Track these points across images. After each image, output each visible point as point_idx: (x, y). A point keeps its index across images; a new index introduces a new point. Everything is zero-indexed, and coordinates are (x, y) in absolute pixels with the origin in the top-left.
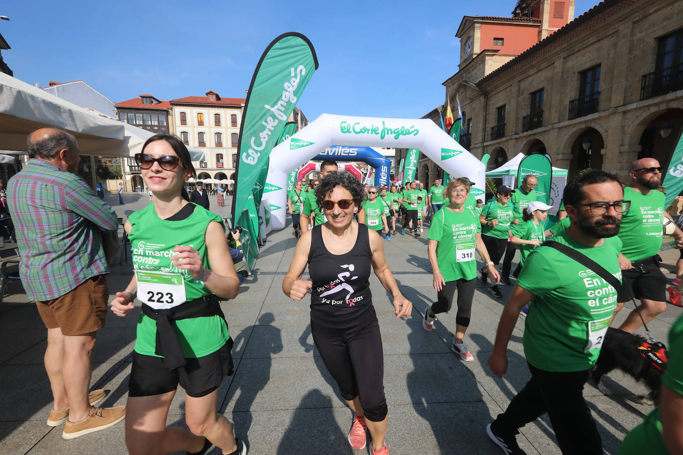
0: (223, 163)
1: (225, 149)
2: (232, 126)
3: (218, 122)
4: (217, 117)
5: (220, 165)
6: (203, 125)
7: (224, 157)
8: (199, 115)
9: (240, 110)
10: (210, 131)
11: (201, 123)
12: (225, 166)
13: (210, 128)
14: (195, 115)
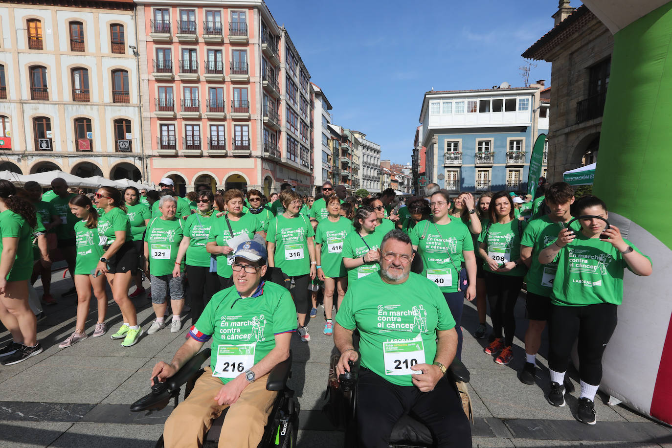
0: (91, 141)
1: (95, 108)
2: (113, 52)
3: (77, 43)
4: (76, 28)
5: (84, 144)
6: (42, 49)
7: (95, 125)
8: (32, 25)
9: (130, 13)
10: (58, 63)
11: (35, 43)
12: (97, 148)
13: (58, 54)
14: (22, 25)
